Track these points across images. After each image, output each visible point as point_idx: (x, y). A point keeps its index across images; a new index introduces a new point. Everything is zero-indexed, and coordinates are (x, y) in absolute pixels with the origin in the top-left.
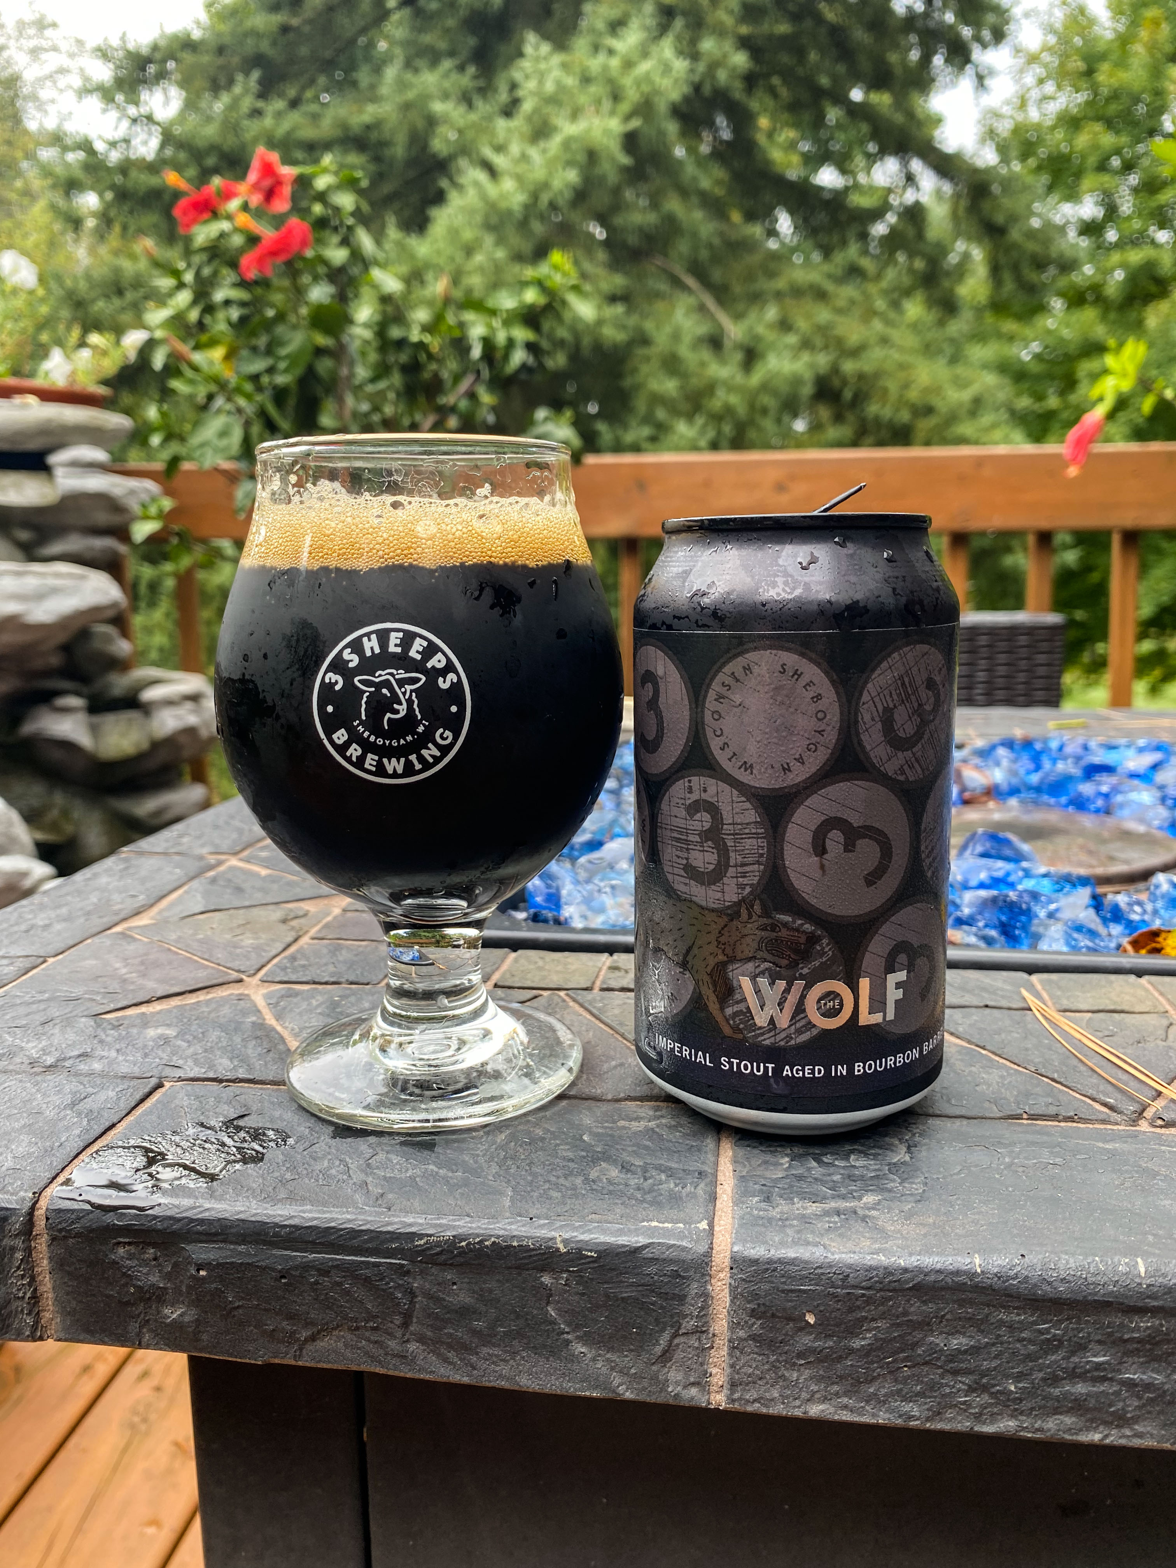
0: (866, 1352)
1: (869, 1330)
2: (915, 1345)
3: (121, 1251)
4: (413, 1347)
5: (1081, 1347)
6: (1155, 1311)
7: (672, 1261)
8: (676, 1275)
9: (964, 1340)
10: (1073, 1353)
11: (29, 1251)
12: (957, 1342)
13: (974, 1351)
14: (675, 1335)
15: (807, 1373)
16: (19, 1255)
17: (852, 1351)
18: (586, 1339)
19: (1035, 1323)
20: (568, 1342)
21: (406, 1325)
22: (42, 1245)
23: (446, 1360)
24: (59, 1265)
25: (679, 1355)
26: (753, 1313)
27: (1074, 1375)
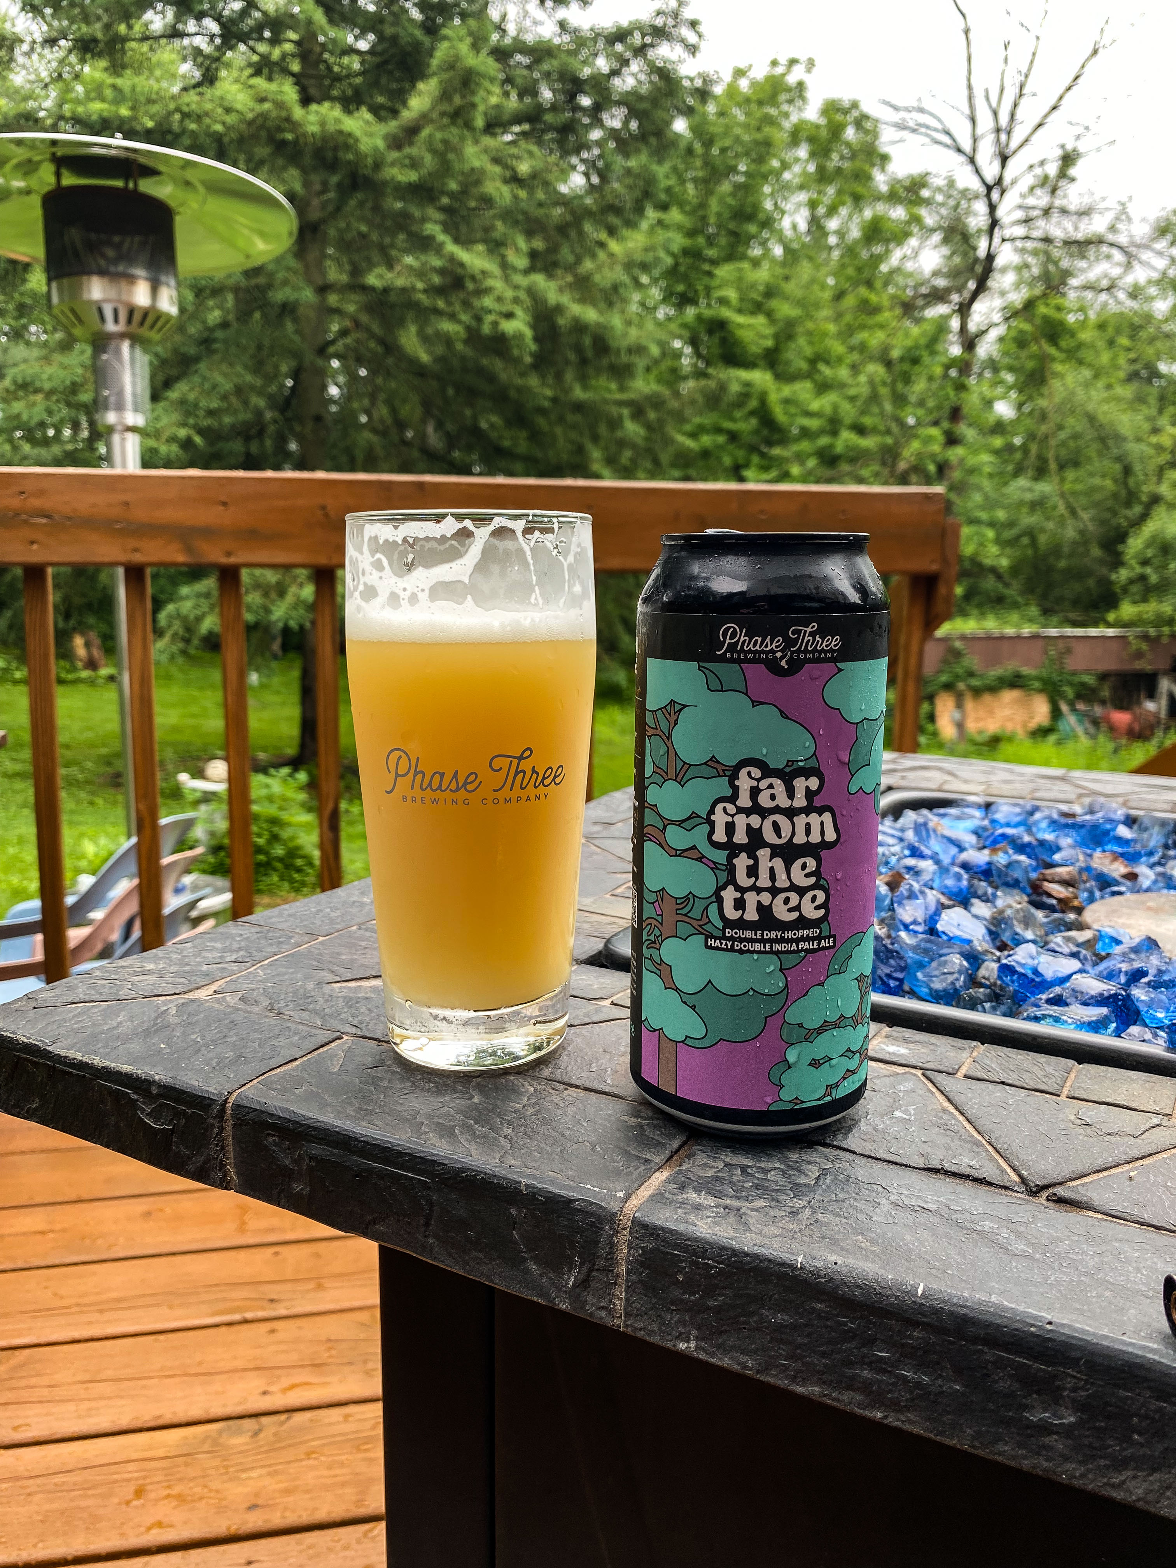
0: (718, 1310)
1: (720, 1295)
2: (753, 1314)
3: (271, 1139)
4: (431, 1240)
5: (871, 1342)
6: (925, 1326)
7: (592, 1214)
8: (593, 1225)
9: (786, 1317)
10: (864, 1345)
11: (222, 1129)
12: (780, 1318)
13: (794, 1327)
14: (591, 1270)
15: (677, 1318)
16: (216, 1130)
17: (708, 1308)
18: (536, 1260)
19: (838, 1315)
20: (525, 1260)
21: (427, 1224)
22: (229, 1127)
23: (450, 1255)
24: (237, 1140)
25: (593, 1285)
26: (642, 1264)
27: (863, 1362)
